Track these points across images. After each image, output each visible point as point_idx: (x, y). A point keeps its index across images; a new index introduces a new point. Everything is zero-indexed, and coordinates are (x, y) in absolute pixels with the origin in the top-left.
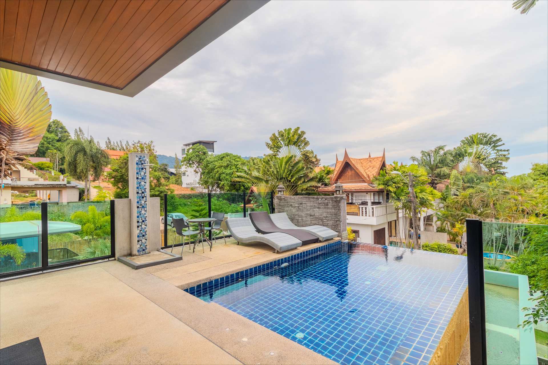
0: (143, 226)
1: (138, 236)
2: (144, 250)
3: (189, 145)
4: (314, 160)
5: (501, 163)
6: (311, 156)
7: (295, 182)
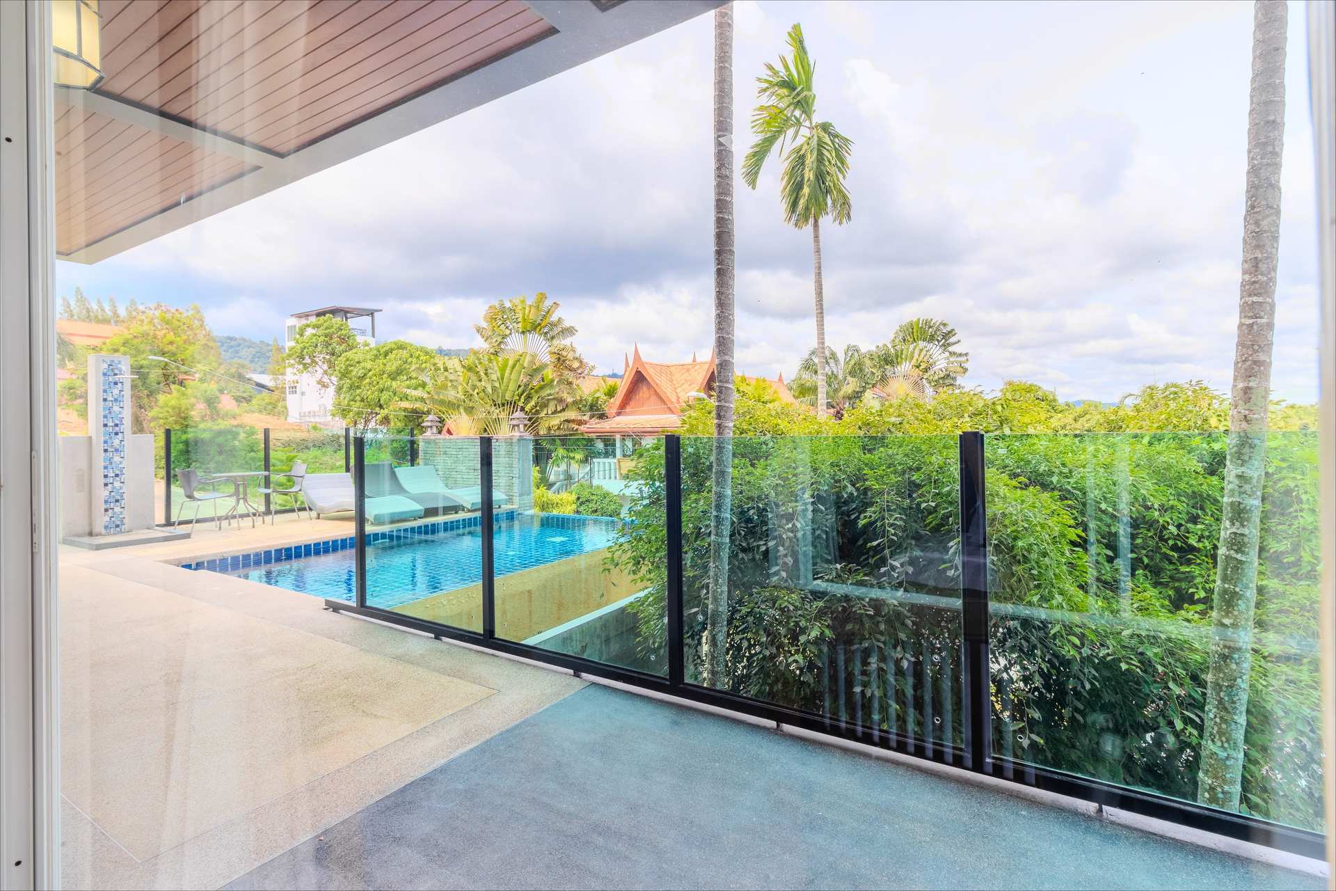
0: (117, 484)
1: (106, 502)
2: (117, 526)
3: (307, 316)
4: (576, 365)
5: (954, 379)
6: (570, 356)
7: (533, 411)
